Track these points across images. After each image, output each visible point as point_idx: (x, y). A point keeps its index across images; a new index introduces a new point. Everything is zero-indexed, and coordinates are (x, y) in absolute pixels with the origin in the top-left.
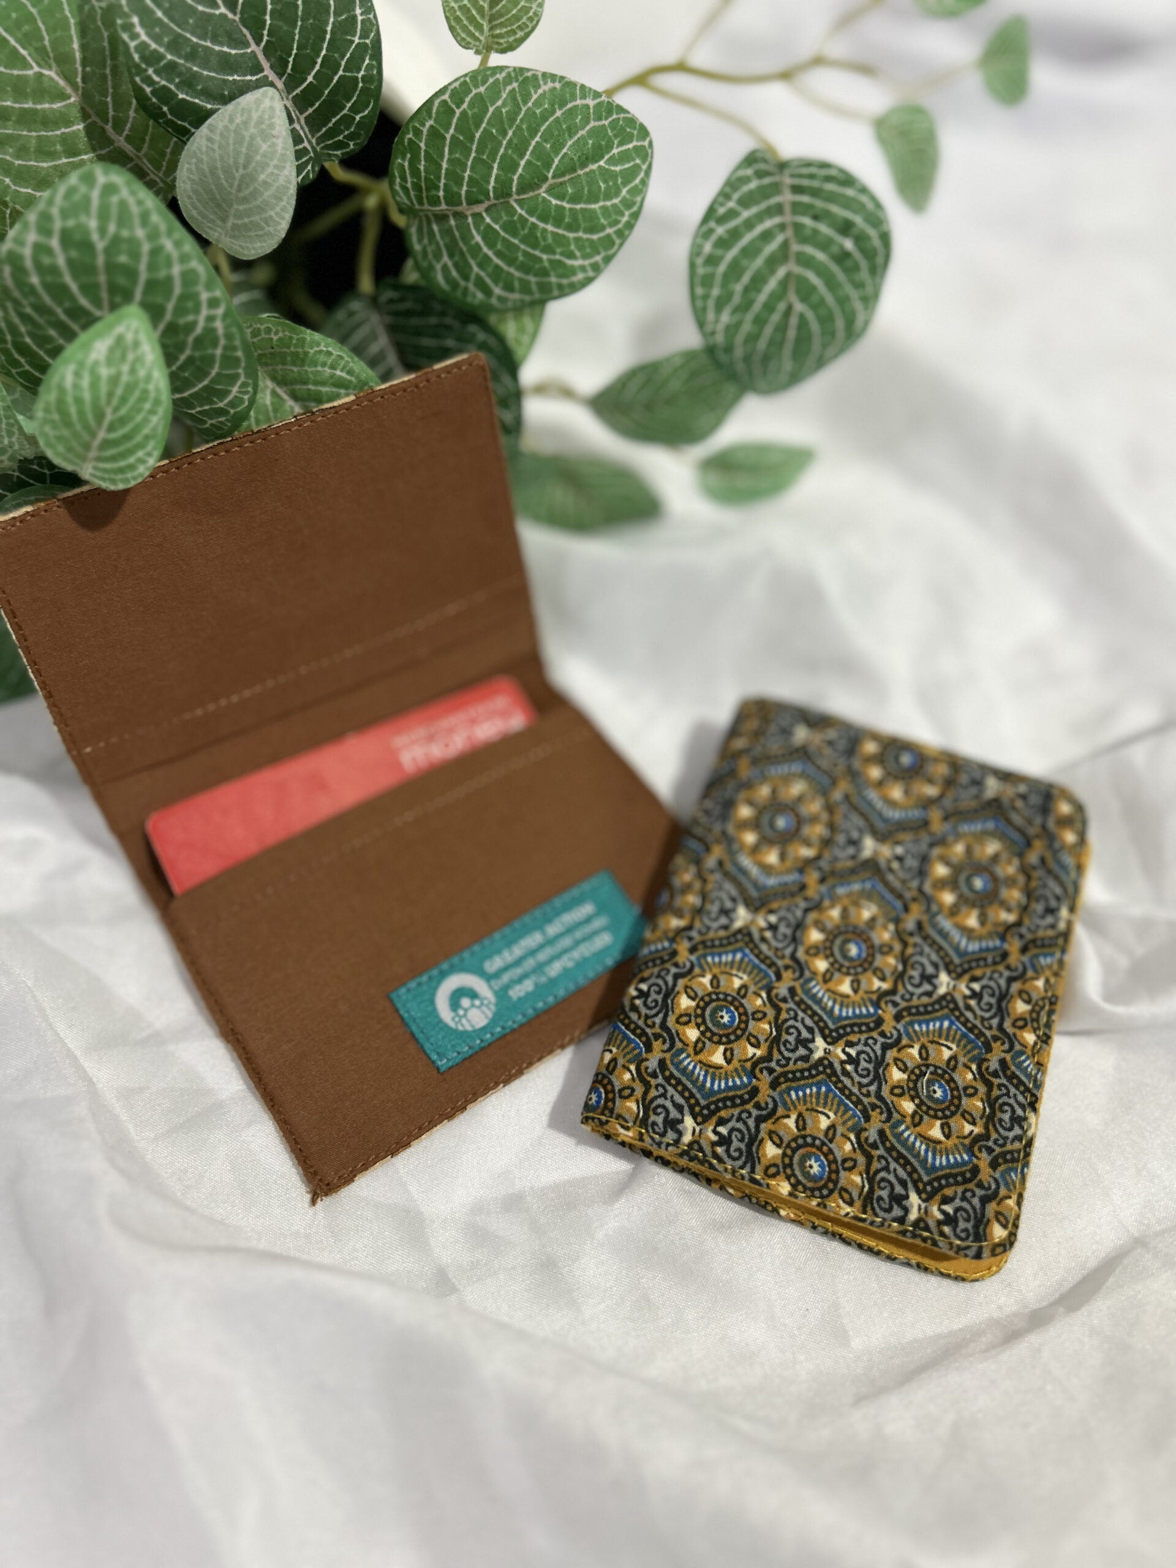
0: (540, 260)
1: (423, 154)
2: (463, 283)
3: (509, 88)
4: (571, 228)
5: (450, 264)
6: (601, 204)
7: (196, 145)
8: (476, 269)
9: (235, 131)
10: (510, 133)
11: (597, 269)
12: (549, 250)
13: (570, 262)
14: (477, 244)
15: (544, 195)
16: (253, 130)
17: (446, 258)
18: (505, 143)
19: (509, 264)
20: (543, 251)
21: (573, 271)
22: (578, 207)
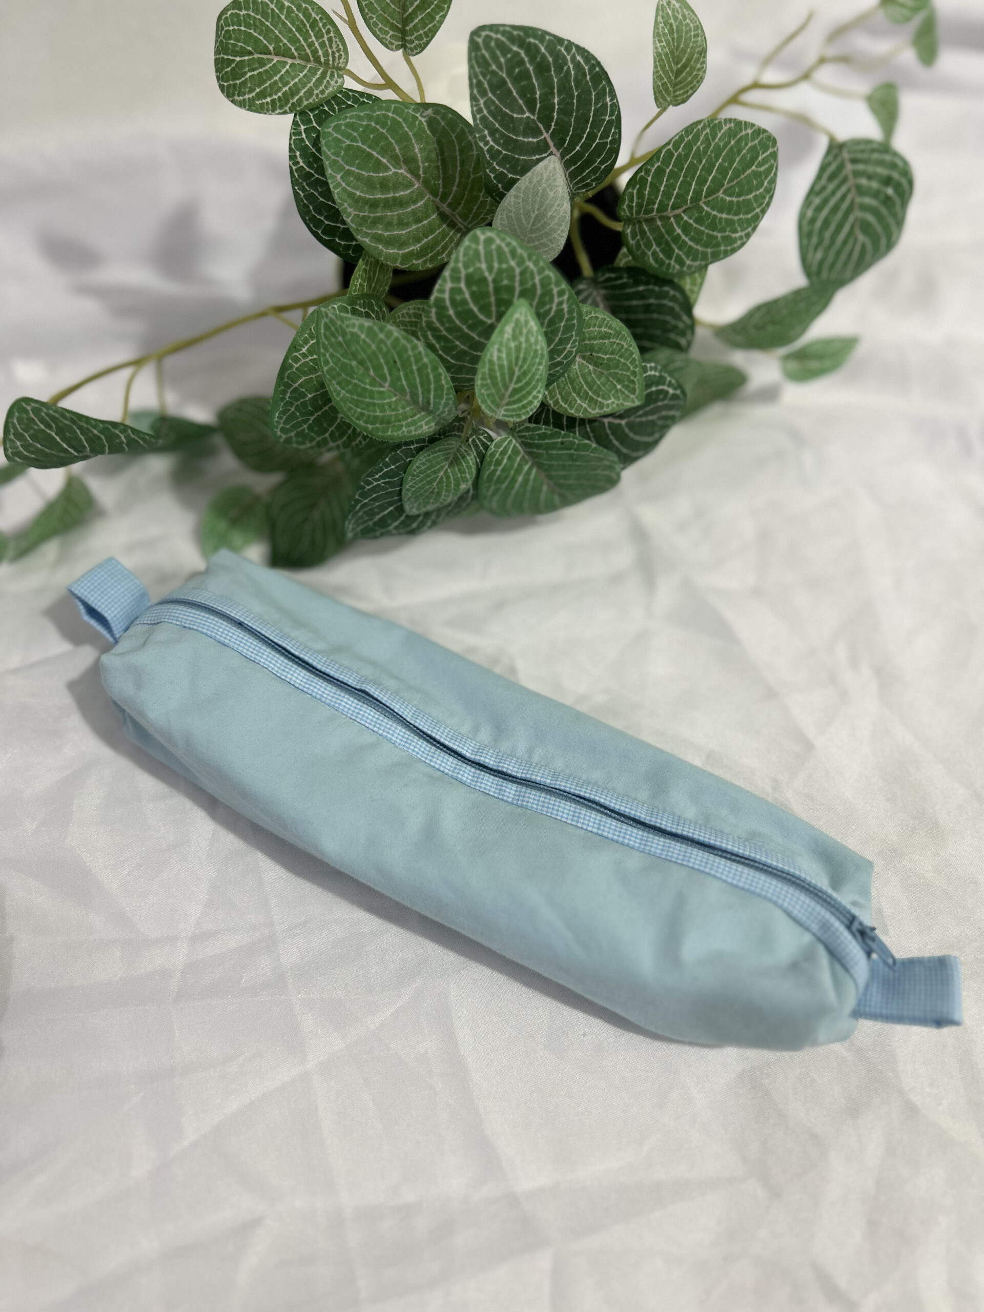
0: (717, 237)
1: (649, 183)
2: (667, 261)
3: (704, 133)
4: (736, 214)
5: (658, 250)
6: (753, 194)
7: (507, 202)
8: (676, 251)
9: (533, 188)
10: (704, 161)
11: (748, 236)
12: (723, 230)
13: (734, 235)
14: (678, 234)
15: (722, 195)
16: (544, 185)
17: (654, 247)
18: (700, 168)
19: (697, 243)
20: (719, 232)
21: (735, 240)
22: (741, 199)
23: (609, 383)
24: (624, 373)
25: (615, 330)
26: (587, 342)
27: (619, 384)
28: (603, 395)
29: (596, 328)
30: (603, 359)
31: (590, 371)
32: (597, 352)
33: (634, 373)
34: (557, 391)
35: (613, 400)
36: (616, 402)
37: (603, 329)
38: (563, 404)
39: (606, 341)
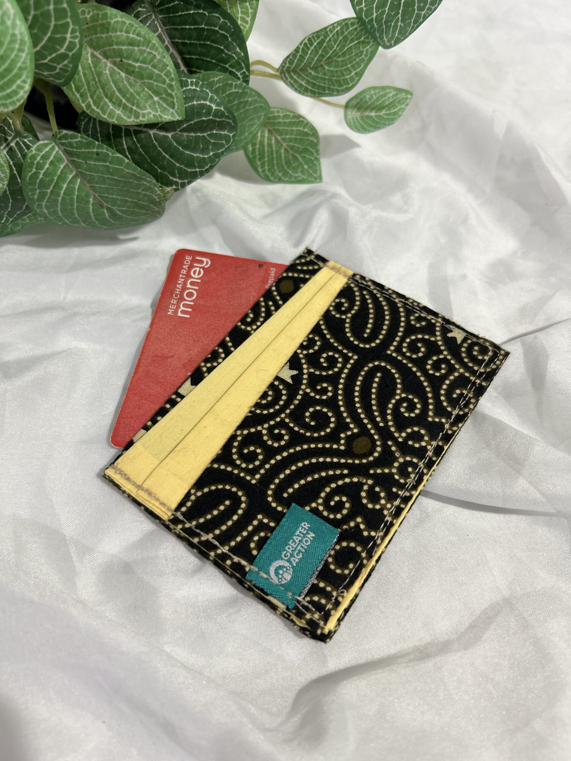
23: (144, 93)
24: (160, 84)
25: (144, 37)
26: (115, 47)
27: (156, 96)
28: (137, 103)
29: (123, 33)
30: (134, 67)
31: (121, 77)
32: (128, 58)
33: (171, 86)
34: (89, 95)
35: (149, 110)
36: (153, 113)
37: (131, 35)
38: (95, 108)
39: (136, 48)
